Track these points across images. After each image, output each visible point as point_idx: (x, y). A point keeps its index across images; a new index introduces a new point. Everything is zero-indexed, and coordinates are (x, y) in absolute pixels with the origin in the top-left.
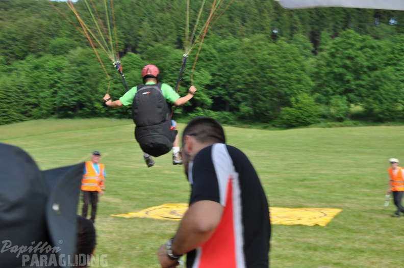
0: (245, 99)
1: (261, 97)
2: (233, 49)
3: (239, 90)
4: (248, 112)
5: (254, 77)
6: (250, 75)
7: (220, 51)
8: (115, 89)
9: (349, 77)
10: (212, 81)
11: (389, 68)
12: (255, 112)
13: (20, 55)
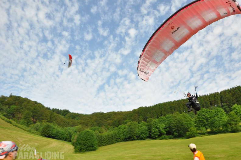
0: (175, 131)
1: (180, 130)
2: (170, 117)
3: (173, 129)
4: (177, 134)
5: (177, 124)
6: (176, 124)
7: (167, 118)
8: (139, 132)
9: (205, 121)
10: (165, 127)
11: (215, 117)
12: (179, 134)
13: (117, 125)
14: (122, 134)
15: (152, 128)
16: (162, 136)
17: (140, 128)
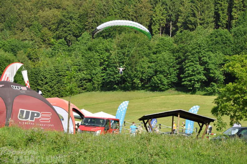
8: (149, 67)
14: (99, 69)
15: (186, 61)
16: (214, 86)
17: (154, 56)
